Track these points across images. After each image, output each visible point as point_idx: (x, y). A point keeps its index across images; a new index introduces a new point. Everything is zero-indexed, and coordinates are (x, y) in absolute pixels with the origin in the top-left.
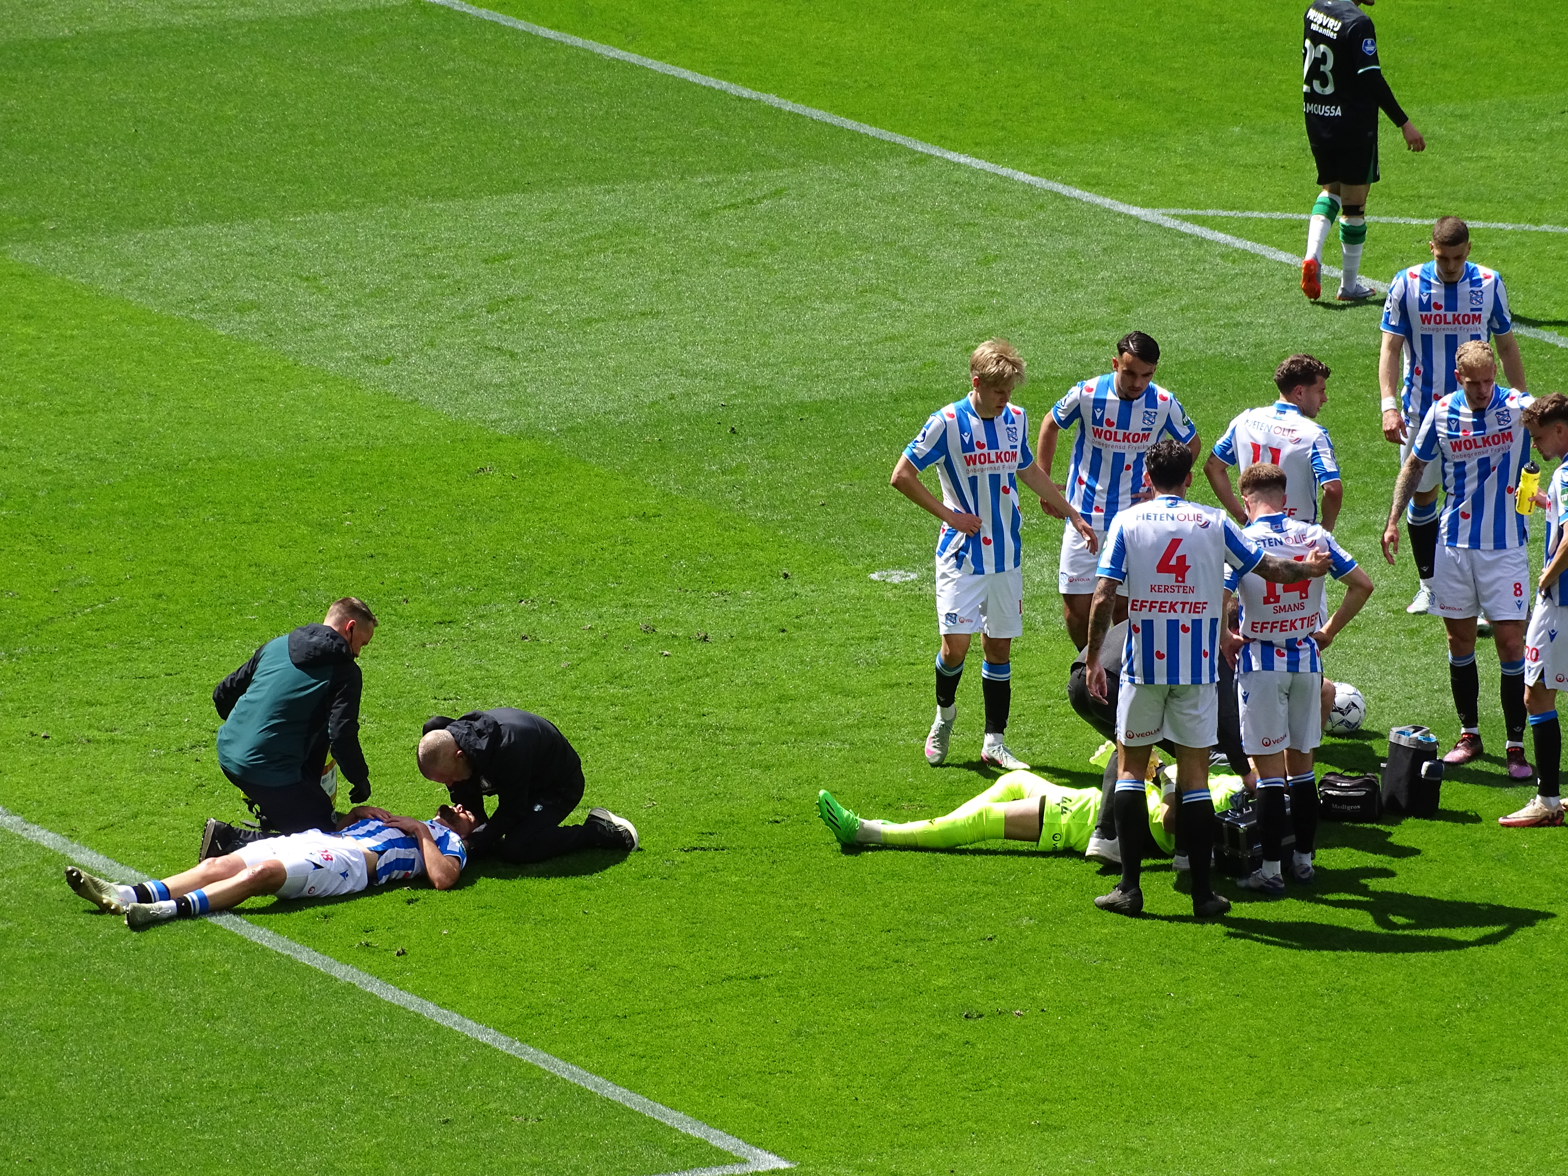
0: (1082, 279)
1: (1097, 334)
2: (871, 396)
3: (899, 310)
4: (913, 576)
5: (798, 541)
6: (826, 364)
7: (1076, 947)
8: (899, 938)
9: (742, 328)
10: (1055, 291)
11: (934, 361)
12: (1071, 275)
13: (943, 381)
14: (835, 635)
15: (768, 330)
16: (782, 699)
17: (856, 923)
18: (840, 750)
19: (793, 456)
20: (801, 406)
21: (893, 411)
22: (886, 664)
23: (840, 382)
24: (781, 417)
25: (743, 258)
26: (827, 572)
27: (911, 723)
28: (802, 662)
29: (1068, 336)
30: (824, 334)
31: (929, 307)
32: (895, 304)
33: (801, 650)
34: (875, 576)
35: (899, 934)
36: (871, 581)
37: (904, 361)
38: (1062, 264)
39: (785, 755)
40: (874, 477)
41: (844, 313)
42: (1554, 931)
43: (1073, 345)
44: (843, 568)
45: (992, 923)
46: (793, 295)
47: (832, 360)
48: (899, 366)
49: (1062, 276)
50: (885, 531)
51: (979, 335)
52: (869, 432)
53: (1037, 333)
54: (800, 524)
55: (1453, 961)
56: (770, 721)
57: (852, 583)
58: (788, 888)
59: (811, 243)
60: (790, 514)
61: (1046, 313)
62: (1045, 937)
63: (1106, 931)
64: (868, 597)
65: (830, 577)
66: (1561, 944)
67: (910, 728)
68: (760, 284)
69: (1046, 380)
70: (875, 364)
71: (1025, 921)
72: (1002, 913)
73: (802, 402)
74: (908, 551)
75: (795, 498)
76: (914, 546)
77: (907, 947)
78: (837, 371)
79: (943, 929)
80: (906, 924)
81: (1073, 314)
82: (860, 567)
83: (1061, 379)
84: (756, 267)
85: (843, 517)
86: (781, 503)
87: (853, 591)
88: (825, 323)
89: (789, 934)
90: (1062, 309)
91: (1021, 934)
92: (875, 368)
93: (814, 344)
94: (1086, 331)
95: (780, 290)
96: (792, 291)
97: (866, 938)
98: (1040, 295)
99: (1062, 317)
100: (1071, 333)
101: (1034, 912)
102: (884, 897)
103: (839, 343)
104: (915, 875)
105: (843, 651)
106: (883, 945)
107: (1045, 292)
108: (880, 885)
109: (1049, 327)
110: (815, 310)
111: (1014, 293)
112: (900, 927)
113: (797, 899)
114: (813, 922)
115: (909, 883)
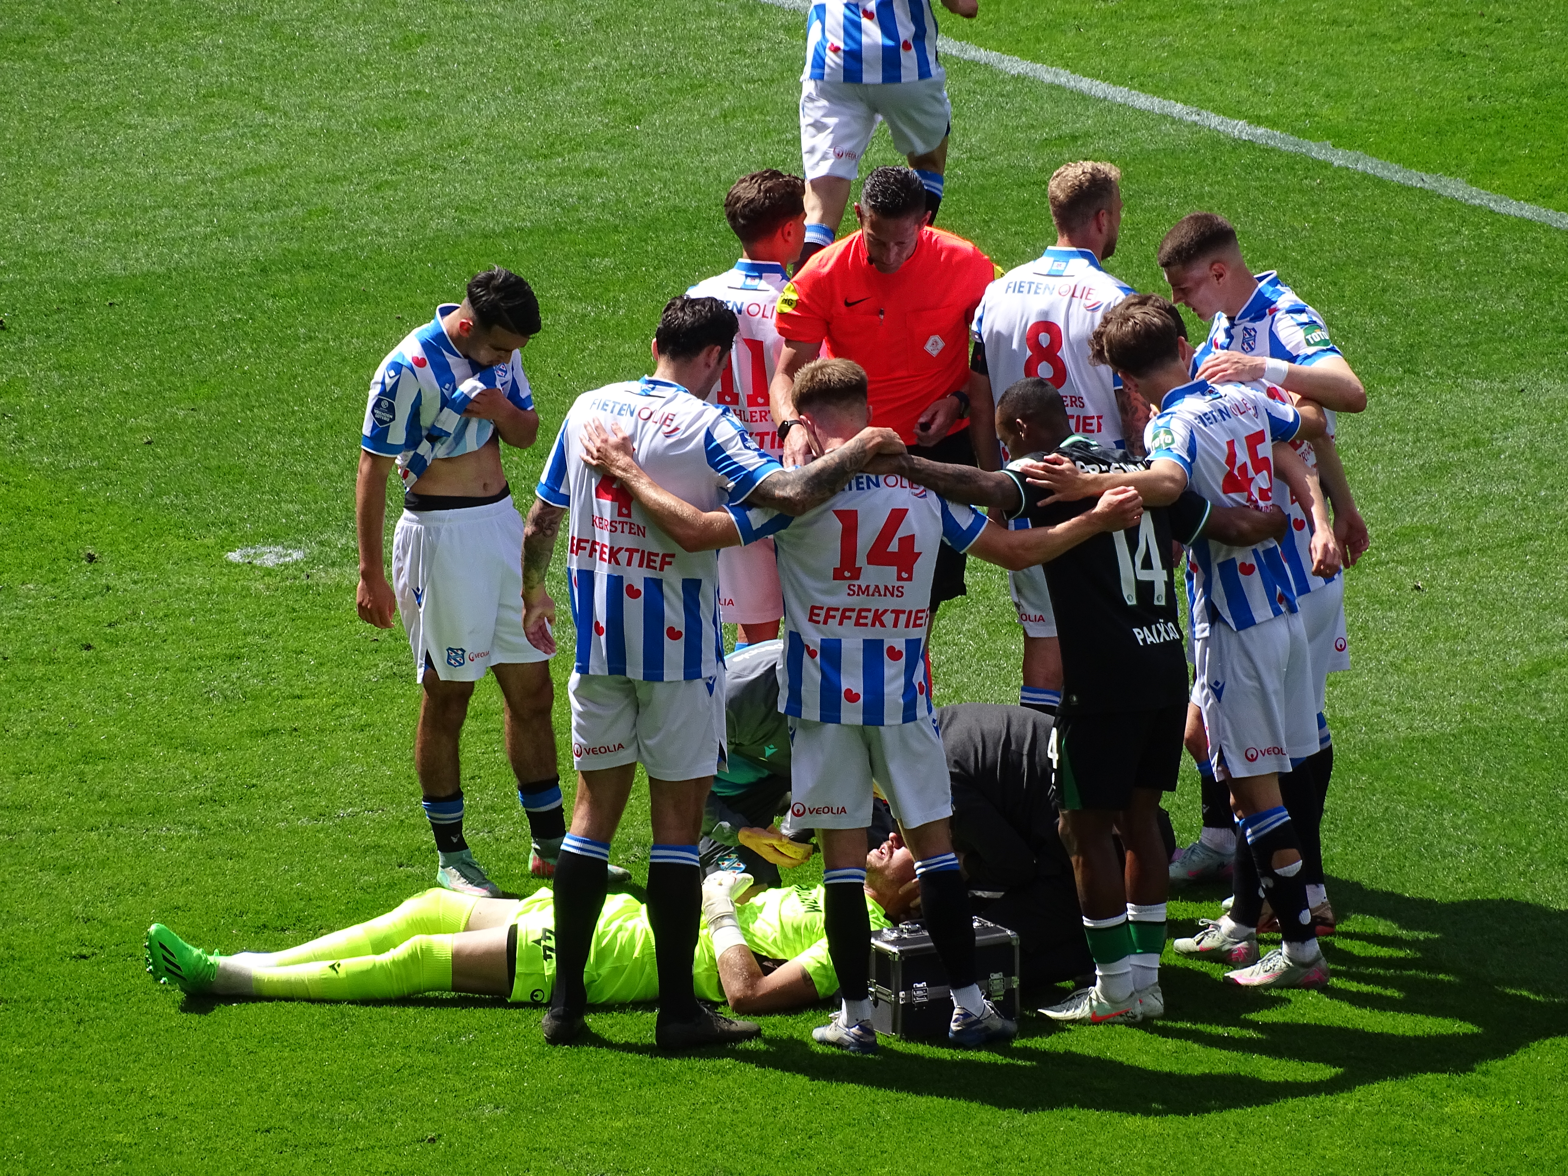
0: (561, 69)
1: (586, 159)
2: (223, 265)
3: (266, 125)
4: (297, 555)
5: (109, 502)
6: (150, 215)
7: (570, 1150)
8: (285, 1142)
9: (13, 160)
10: (519, 90)
11: (324, 208)
12: (544, 64)
13: (339, 239)
14: (172, 653)
15: (56, 161)
16: (86, 757)
18: (184, 839)
19: (99, 366)
20: (111, 282)
21: (259, 287)
22: (255, 698)
23: (173, 243)
24: (78, 302)
25: (13, 46)
26: (157, 551)
27: (297, 793)
28: (120, 697)
29: (541, 163)
30: (146, 166)
31: (316, 120)
32: (259, 115)
33: (117, 679)
34: (235, 556)
35: (285, 1135)
36: (229, 564)
37: (275, 208)
38: (529, 45)
39: (94, 849)
40: (230, 396)
41: (177, 132)
42: (1344, 1111)
43: (550, 176)
44: (184, 544)
45: (435, 1114)
46: (94, 104)
47: (160, 207)
48: (267, 216)
49: (529, 65)
50: (251, 483)
51: (397, 163)
52: (221, 323)
53: (491, 159)
54: (113, 475)
55: (1182, 1163)
56: (70, 794)
57: (199, 567)
58: (104, 1064)
59: (123, 20)
60: (96, 458)
61: (504, 127)
62: (521, 1136)
63: (619, 1124)
64: (224, 590)
65: (161, 559)
66: (1358, 1132)
67: (295, 802)
68: (42, 88)
69: (507, 234)
70: (229, 214)
71: (488, 1110)
72: (449, 1098)
73: (111, 277)
74: (287, 515)
75: (103, 432)
76: (298, 507)
77: (297, 1155)
78: (167, 226)
79: (357, 1126)
80: (296, 1119)
82: (210, 541)
83: (531, 232)
84: (34, 60)
85: (181, 461)
86: (82, 442)
87: (200, 581)
88: (146, 148)
89: (107, 1139)
90: (530, 118)
91: (481, 1132)
92: (229, 219)
93: (129, 182)
94: (569, 153)
95: (73, 96)
96: (93, 98)
97: (231, 1143)
98: (495, 97)
99: (530, 132)
100: (545, 157)
101: (503, 1096)
102: (259, 1075)
103: (171, 180)
104: (309, 1039)
105: (187, 678)
106: (258, 1153)
107: (503, 91)
108: (252, 1056)
109: (510, 148)
110: (130, 128)
111: (452, 95)
112: (286, 1123)
113: (119, 1080)
114: (144, 1118)
115: (300, 1053)
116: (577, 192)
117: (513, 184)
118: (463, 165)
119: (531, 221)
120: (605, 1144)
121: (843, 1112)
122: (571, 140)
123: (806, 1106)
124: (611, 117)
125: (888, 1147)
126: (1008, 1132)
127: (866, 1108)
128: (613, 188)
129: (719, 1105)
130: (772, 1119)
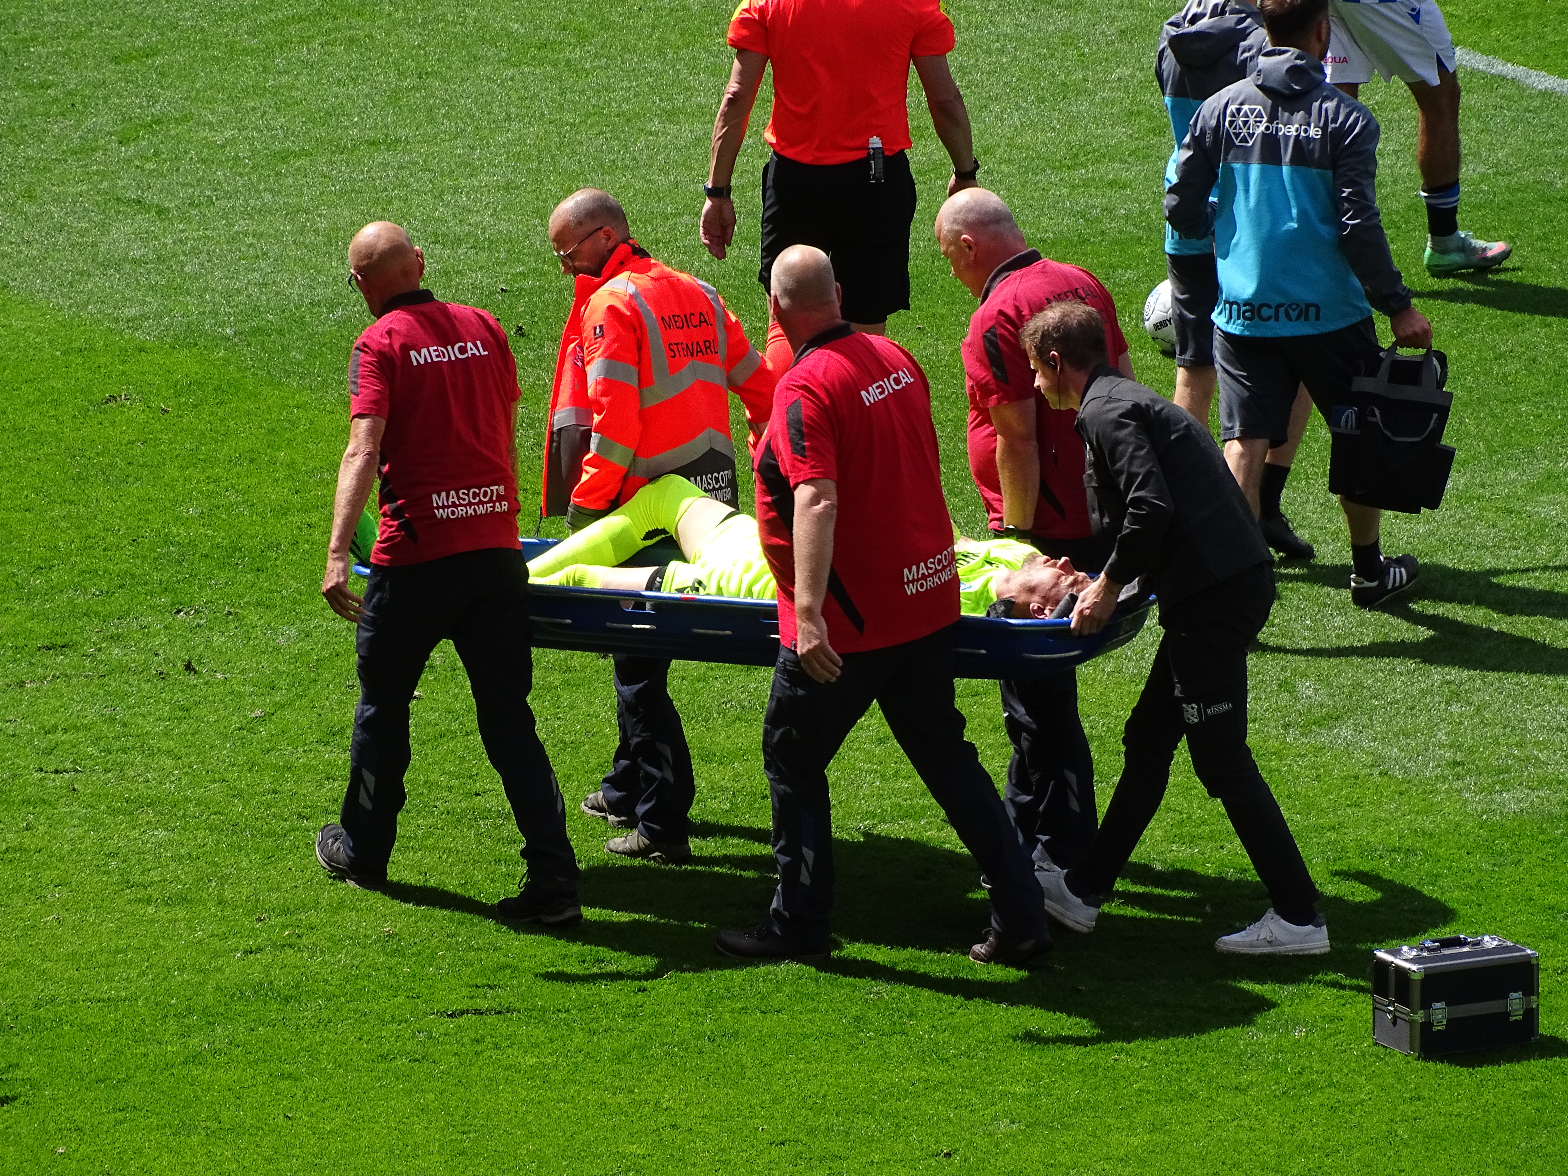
0: (1085, 80)
1: (1110, 170)
6: (671, 222)
8: (799, 1155)
9: (534, 165)
10: (1043, 100)
12: (1068, 74)
15: (576, 168)
17: (729, 1130)
25: (533, 52)
29: (1065, 174)
30: (667, 174)
35: (800, 1148)
38: (1052, 56)
41: (699, 140)
43: (1073, 187)
45: (950, 1129)
46: (615, 110)
47: (681, 215)
49: (1054, 75)
53: (1013, 169)
59: (644, 26)
61: (1028, 137)
62: (1037, 1151)
63: (1135, 1141)
68: (563, 93)
71: (1003, 1126)
72: (965, 1112)
78: (688, 233)
79: (871, 1139)
80: (811, 1132)
81: (1072, 137)
83: (1054, 244)
84: (555, 66)
88: (668, 156)
89: (620, 1150)
90: (1054, 129)
91: (997, 1146)
92: (750, 227)
93: (650, 189)
94: (1093, 164)
95: (594, 102)
96: (613, 104)
97: (745, 1155)
98: (1018, 107)
99: (1053, 143)
100: (1069, 168)
101: (1019, 1111)
102: (774, 1088)
103: (692, 188)
104: (824, 1051)
105: (703, 687)
106: (773, 1165)
107: (1026, 101)
108: (767, 1069)
109: (1033, 159)
110: (651, 135)
111: (975, 104)
112: (801, 1136)
113: (632, 1092)
114: (658, 1129)
115: (814, 1065)
116: (1101, 203)
117: (1036, 195)
118: (986, 176)
119: (1053, 232)
120: (1122, 1160)
121: (1361, 1130)
122: (1094, 151)
123: (1324, 1124)
124: (1135, 128)
125: (1406, 1166)
126: (1527, 1153)
127: (1384, 1127)
128: (1136, 200)
129: (1235, 1123)
130: (1290, 1136)
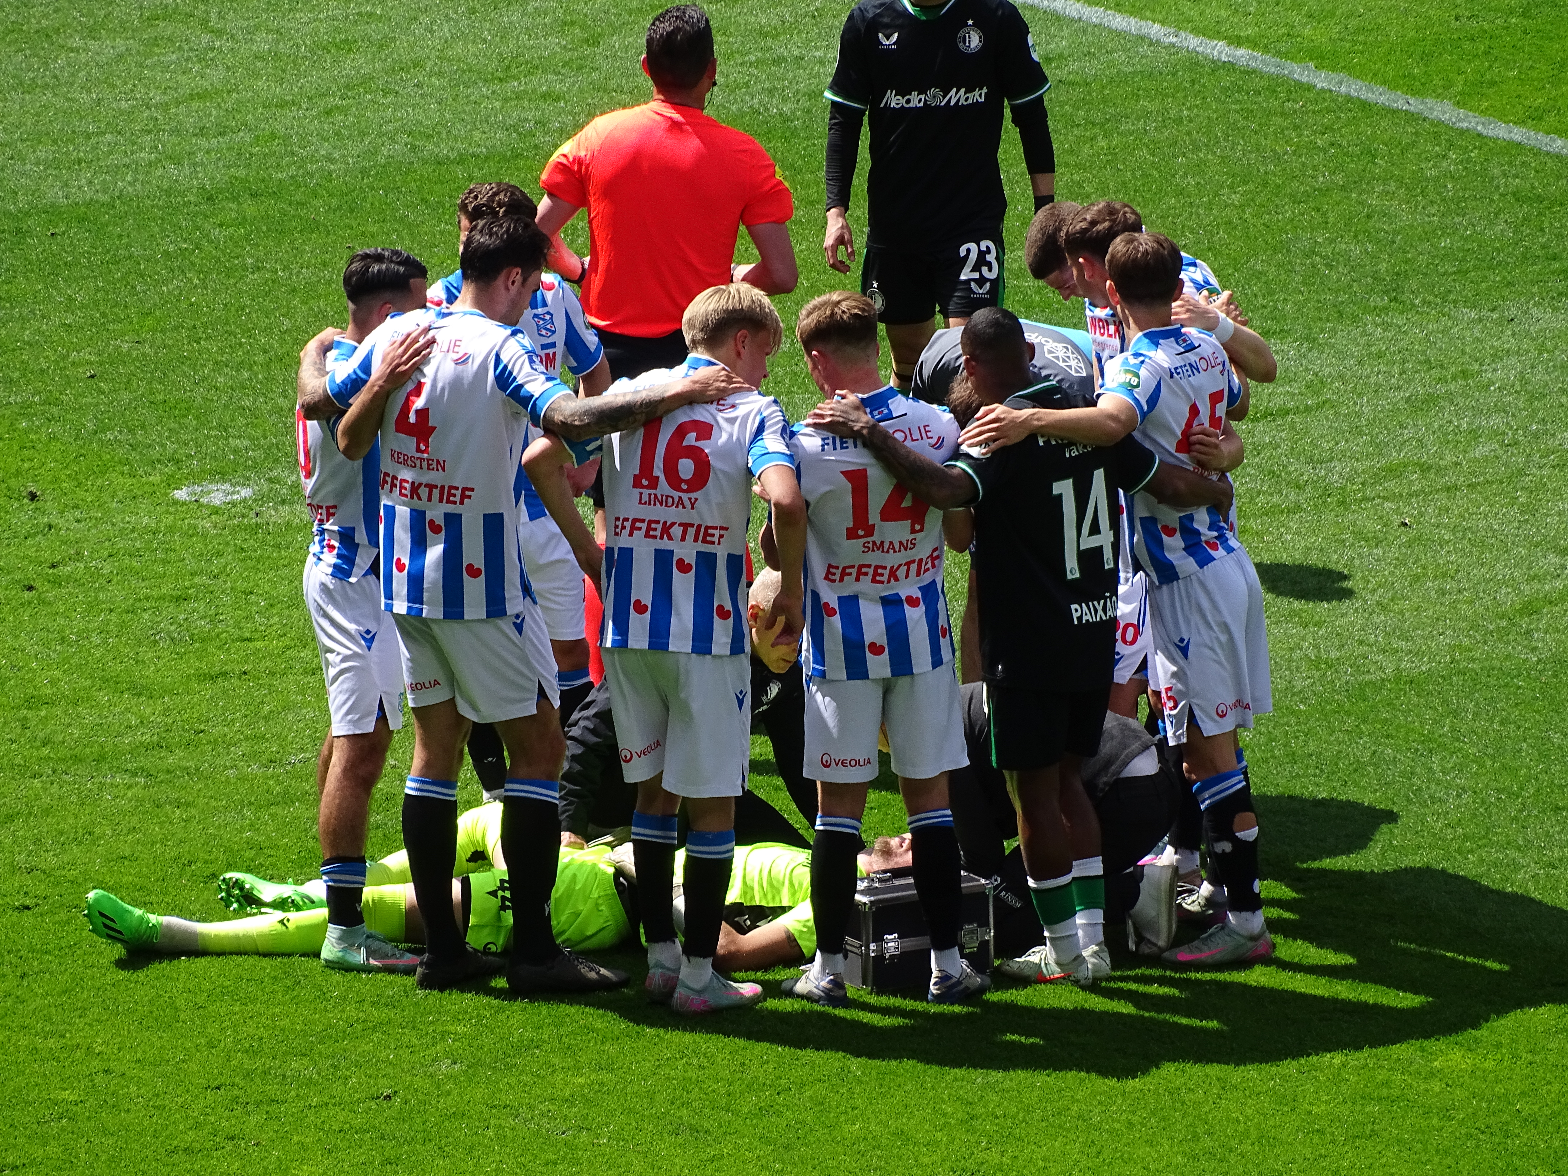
1: (543, 82)
2: (168, 192)
3: (212, 49)
4: (245, 492)
5: (53, 438)
6: (93, 141)
7: (531, 1107)
8: (235, 1100)
10: (473, 11)
11: (272, 133)
13: (289, 166)
14: (116, 593)
16: (31, 702)
17: (163, 1075)
18: (130, 787)
19: (40, 297)
20: (53, 212)
21: (206, 217)
22: (203, 640)
23: (116, 171)
24: (18, 231)
26: (101, 489)
27: (247, 738)
28: (63, 640)
29: (497, 87)
30: (89, 91)
31: (263, 43)
32: (205, 38)
33: (60, 621)
34: (181, 494)
35: (236, 1092)
36: (176, 502)
37: (222, 134)
39: (38, 797)
40: (176, 328)
41: (121, 56)
42: (1331, 1065)
43: (506, 100)
44: (129, 481)
45: (390, 1071)
46: (35, 26)
47: (103, 133)
48: (214, 141)
50: (197, 418)
51: (348, 87)
52: (166, 253)
53: (444, 82)
54: (55, 411)
55: (1164, 1119)
56: (13, 741)
57: (144, 506)
58: (48, 1019)
60: (37, 392)
61: (458, 49)
62: (479, 1093)
63: (581, 1080)
64: (171, 529)
65: (106, 497)
66: (1344, 1088)
67: (244, 748)
69: (461, 160)
70: (174, 139)
71: (445, 1066)
72: (405, 1053)
73: (53, 205)
74: (235, 451)
75: (44, 366)
76: (246, 443)
77: (248, 1114)
78: (111, 152)
79: (310, 1082)
80: (247, 1076)
81: (504, 48)
82: (156, 478)
83: (487, 158)
85: (125, 396)
86: (24, 376)
87: (146, 520)
88: (89, 73)
89: (52, 1096)
90: (485, 40)
91: (438, 1088)
92: (174, 145)
93: (71, 108)
94: (525, 76)
95: (13, 18)
96: (33, 20)
97: (180, 1100)
98: (448, 19)
99: (485, 55)
100: (501, 80)
101: (460, 1051)
102: (209, 1030)
103: (114, 105)
104: (260, 993)
105: (131, 620)
106: (209, 1111)
107: (456, 12)
108: (201, 1011)
109: (464, 71)
110: (72, 51)
111: (404, 16)
112: (237, 1080)
113: (63, 1036)
114: (91, 1074)
115: (250, 1007)
116: (534, 116)
117: (467, 109)
118: (416, 89)
119: (486, 147)
120: (567, 1100)
121: (813, 1068)
122: (527, 62)
123: (775, 1062)
124: (569, 38)
125: (859, 1103)
126: (983, 1088)
127: (837, 1064)
128: (570, 113)
129: (684, 1061)
130: (740, 1075)
